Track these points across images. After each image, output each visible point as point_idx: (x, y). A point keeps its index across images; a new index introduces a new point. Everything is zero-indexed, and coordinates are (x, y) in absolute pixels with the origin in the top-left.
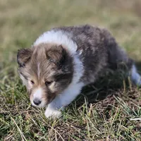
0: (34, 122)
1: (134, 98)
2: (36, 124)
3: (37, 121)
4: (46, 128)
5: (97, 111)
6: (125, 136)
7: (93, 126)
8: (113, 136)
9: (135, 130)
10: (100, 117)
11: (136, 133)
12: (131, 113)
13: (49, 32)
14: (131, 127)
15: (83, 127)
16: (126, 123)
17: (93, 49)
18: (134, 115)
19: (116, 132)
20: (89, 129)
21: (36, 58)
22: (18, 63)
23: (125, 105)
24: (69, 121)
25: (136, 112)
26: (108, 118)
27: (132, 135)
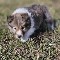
0: (7, 47)
1: (51, 36)
2: (8, 48)
3: (8, 47)
4: (12, 50)
5: (34, 42)
6: (46, 52)
7: (32, 48)
8: (41, 52)
9: (51, 49)
10: (36, 44)
11: (51, 50)
12: (49, 42)
13: (18, 9)
14: (49, 48)
15: (28, 49)
16: (47, 46)
17: (37, 15)
18: (51, 43)
19: (43, 50)
20: (31, 49)
21: (16, 18)
22: (8, 21)
23: (47, 38)
24: (22, 46)
25: (52, 41)
26: (39, 45)
27: (50, 51)
